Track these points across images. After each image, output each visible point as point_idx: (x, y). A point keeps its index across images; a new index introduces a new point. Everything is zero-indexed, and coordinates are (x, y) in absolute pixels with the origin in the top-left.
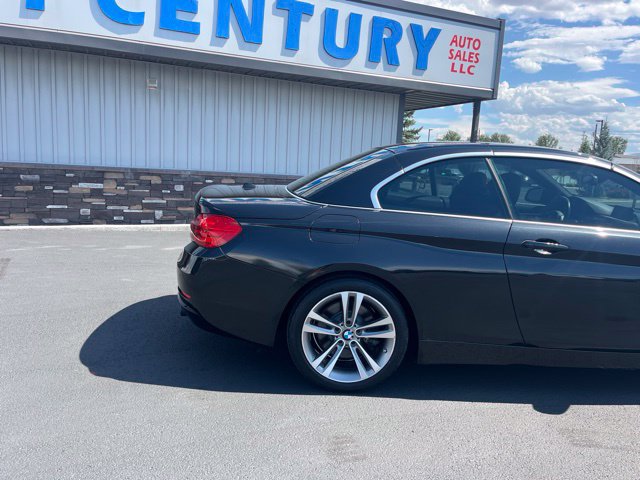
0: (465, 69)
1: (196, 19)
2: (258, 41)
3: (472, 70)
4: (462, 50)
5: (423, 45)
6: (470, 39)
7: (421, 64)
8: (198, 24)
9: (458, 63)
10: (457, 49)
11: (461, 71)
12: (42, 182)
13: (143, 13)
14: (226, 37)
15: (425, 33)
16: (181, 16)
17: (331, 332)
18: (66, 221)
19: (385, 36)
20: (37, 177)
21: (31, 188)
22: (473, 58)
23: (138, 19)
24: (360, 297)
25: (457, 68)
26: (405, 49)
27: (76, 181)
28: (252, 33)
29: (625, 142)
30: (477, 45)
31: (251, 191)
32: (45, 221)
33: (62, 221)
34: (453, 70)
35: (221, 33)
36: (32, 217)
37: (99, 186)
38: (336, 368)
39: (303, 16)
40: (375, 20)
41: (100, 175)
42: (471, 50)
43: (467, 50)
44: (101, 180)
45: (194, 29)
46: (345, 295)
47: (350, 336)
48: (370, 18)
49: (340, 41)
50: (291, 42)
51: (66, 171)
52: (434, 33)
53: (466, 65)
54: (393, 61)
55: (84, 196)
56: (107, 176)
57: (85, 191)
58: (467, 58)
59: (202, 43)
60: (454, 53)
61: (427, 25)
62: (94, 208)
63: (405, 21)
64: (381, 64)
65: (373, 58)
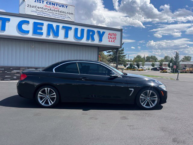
0: (112, 41)
1: (42, 32)
2: (58, 36)
3: (114, 41)
4: (112, 36)
5: (101, 36)
6: (113, 34)
7: (101, 40)
8: (43, 33)
9: (110, 40)
10: (110, 36)
11: (112, 42)
12: (5, 70)
13: (29, 31)
14: (50, 35)
15: (101, 33)
16: (38, 31)
17: (44, 96)
18: (10, 80)
19: (91, 34)
20: (3, 69)
21: (2, 72)
22: (115, 38)
23: (28, 32)
24: (49, 89)
25: (110, 41)
26: (96, 37)
27: (13, 70)
28: (56, 34)
29: (191, 57)
30: (115, 35)
31: (37, 70)
32: (5, 80)
33: (9, 80)
34: (109, 41)
35: (48, 34)
36: (2, 79)
37: (19, 71)
38: (45, 103)
39: (69, 30)
40: (88, 30)
41: (19, 68)
42: (114, 36)
43: (113, 36)
44: (19, 70)
45: (42, 34)
46: (46, 89)
47: (48, 97)
48: (87, 30)
49: (79, 35)
50: (66, 36)
51: (11, 68)
52: (104, 33)
53: (113, 40)
54: (93, 39)
55: (15, 73)
56: (21, 68)
57: (15, 72)
58: (113, 38)
59: (44, 37)
60: (109, 37)
61: (102, 31)
62: (17, 77)
63: (96, 30)
64: (90, 40)
65: (88, 39)
